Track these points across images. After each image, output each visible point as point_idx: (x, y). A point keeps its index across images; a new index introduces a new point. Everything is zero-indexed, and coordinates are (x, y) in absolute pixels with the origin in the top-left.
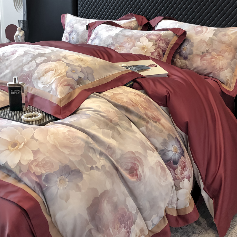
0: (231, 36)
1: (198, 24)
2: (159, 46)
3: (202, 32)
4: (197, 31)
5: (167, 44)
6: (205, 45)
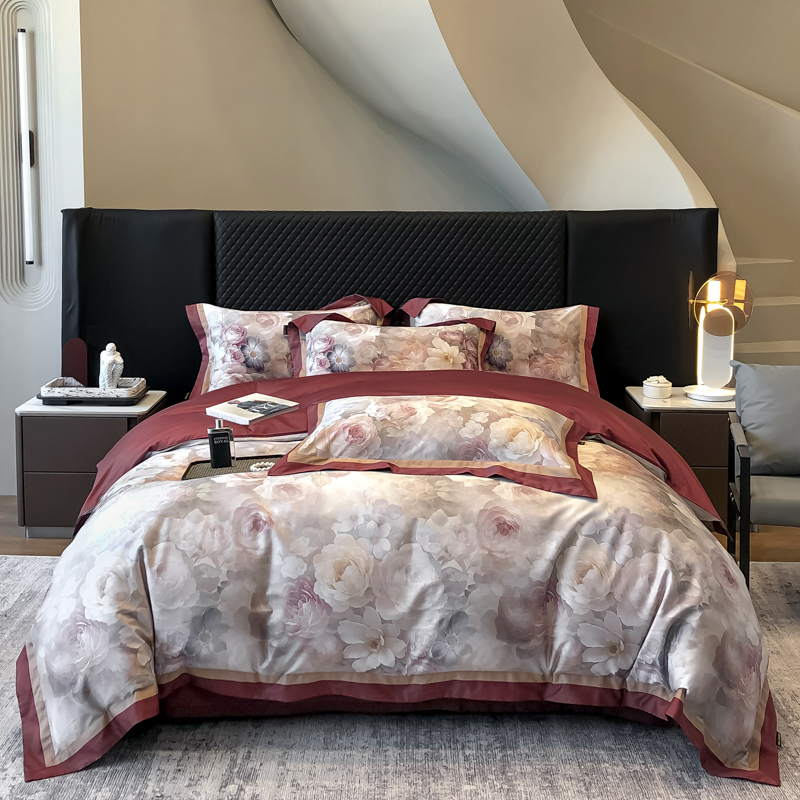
0: (562, 323)
2: (468, 350)
3: (515, 321)
5: (476, 346)
6: (530, 343)
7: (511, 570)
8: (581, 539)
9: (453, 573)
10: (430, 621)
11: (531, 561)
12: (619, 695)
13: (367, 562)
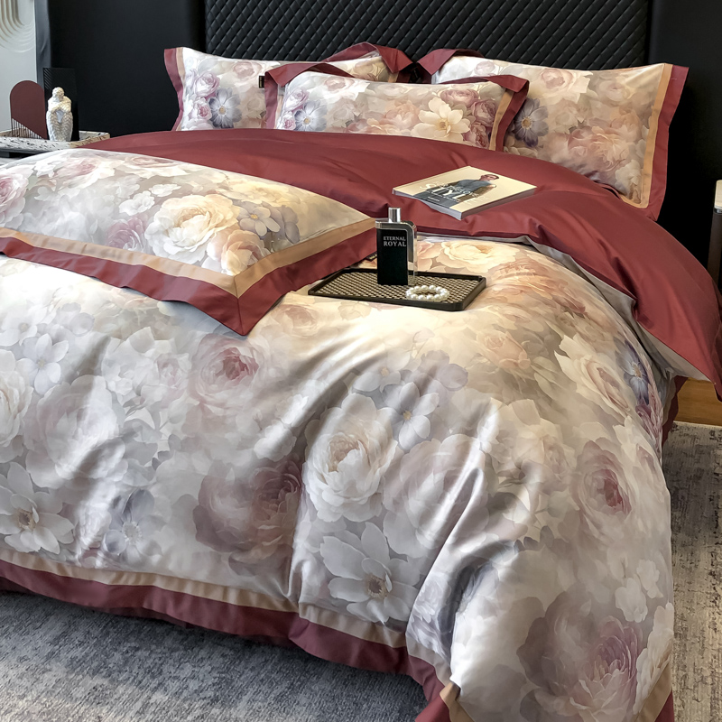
0: (627, 87)
1: (549, 64)
2: (477, 117)
3: (561, 81)
4: (549, 79)
5: (492, 112)
6: (575, 112)
7: (227, 436)
8: (350, 397)
9: (140, 428)
10: (104, 496)
11: (262, 425)
12: (395, 656)
13: (23, 396)
